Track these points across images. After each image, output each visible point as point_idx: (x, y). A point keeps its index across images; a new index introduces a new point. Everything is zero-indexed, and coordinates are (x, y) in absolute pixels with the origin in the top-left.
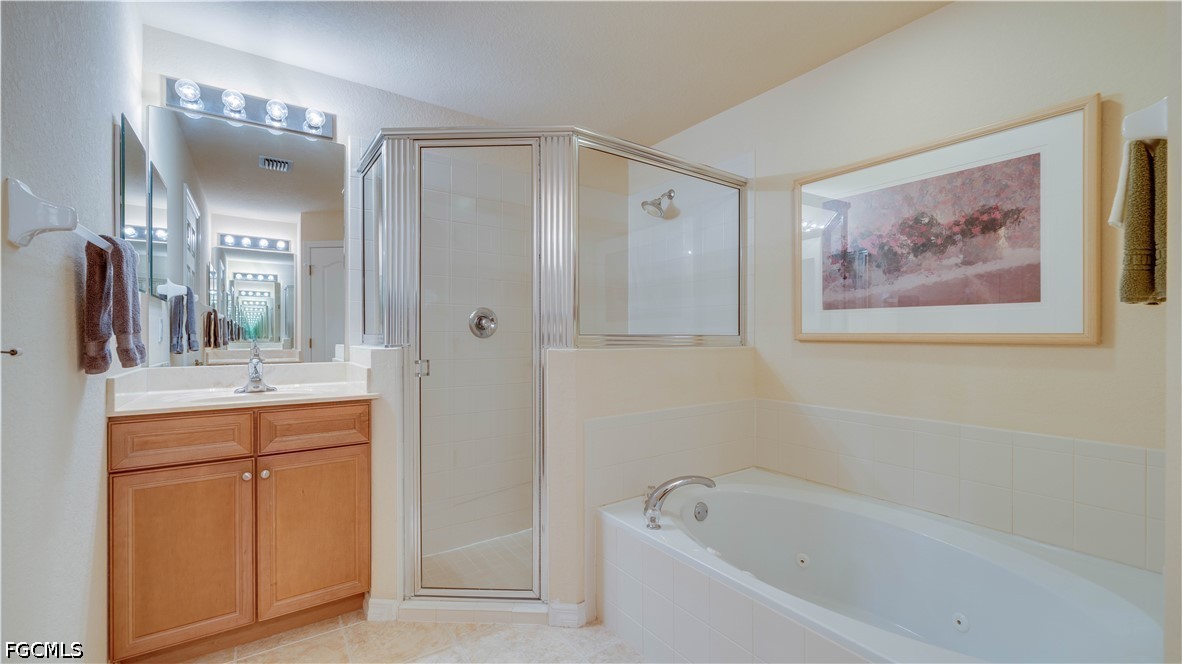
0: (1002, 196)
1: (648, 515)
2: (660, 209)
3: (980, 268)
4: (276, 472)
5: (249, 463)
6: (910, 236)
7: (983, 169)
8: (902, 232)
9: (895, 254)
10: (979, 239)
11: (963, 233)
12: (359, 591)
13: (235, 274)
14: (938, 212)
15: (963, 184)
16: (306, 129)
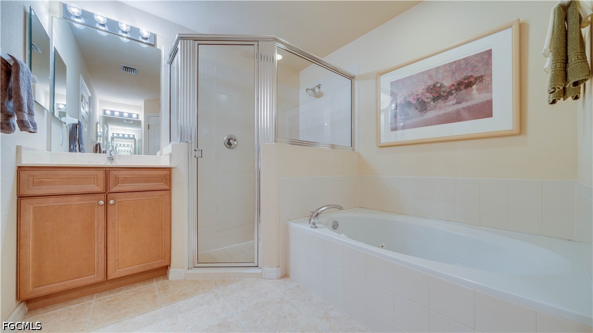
0: (474, 70)
1: (311, 221)
2: (315, 92)
3: (464, 105)
4: (118, 202)
5: (103, 196)
6: (431, 93)
7: (465, 59)
8: (428, 92)
9: (425, 102)
10: (464, 91)
11: (456, 90)
12: (164, 264)
13: (113, 134)
14: (444, 81)
15: (456, 67)
16: (140, 39)
